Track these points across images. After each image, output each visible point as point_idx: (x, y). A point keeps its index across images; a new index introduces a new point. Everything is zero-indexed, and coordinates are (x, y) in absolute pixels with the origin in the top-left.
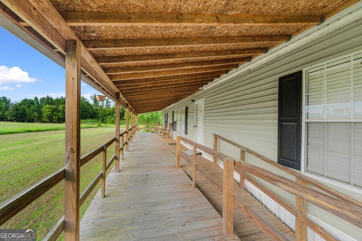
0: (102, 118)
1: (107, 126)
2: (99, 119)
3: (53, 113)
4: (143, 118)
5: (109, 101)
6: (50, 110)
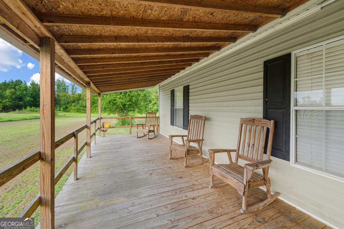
0: (64, 106)
1: (66, 116)
2: (60, 107)
4: (116, 103)
5: (75, 87)
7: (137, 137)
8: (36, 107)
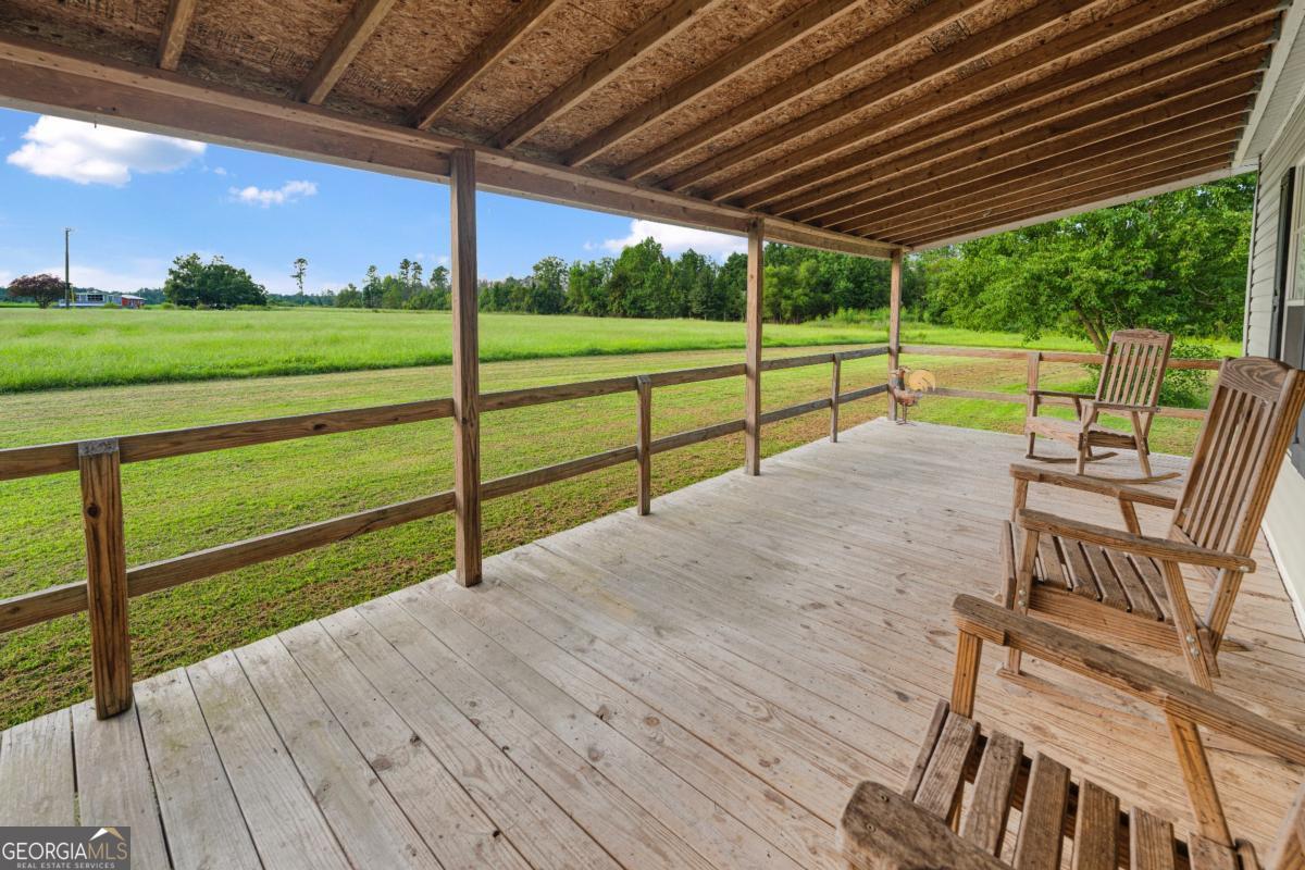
3: (781, 291)
6: (775, 280)
7: (1028, 453)
8: (860, 310)
